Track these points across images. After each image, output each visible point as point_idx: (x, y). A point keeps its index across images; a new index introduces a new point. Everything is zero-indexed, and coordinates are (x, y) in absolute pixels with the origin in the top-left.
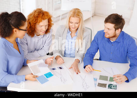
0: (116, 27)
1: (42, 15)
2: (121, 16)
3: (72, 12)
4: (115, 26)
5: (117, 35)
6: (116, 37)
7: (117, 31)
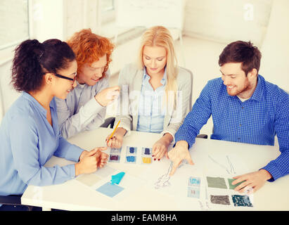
0: (246, 67)
1: (98, 46)
2: (250, 43)
3: (149, 35)
4: (243, 65)
5: (252, 83)
6: (251, 89)
7: (249, 74)
